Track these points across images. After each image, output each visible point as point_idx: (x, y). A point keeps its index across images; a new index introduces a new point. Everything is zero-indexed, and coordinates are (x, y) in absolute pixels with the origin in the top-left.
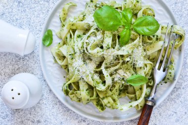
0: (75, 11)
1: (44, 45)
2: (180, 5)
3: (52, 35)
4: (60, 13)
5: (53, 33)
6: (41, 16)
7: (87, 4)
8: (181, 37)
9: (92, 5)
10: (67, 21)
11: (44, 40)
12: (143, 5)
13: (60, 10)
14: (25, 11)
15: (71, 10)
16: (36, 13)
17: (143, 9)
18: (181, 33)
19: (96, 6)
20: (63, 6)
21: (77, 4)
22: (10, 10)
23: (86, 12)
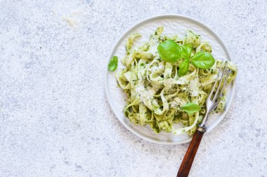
0: (140, 41)
1: (109, 69)
2: (235, 43)
3: (117, 61)
4: (126, 42)
5: (119, 60)
6: (108, 43)
7: (152, 36)
8: (233, 73)
9: (157, 37)
10: (133, 50)
11: (110, 65)
12: (202, 41)
13: (127, 39)
14: (93, 37)
15: (137, 40)
16: (103, 40)
17: (202, 45)
18: (234, 69)
19: (159, 39)
20: (129, 36)
21: (143, 35)
22: (80, 35)
23: (150, 43)
